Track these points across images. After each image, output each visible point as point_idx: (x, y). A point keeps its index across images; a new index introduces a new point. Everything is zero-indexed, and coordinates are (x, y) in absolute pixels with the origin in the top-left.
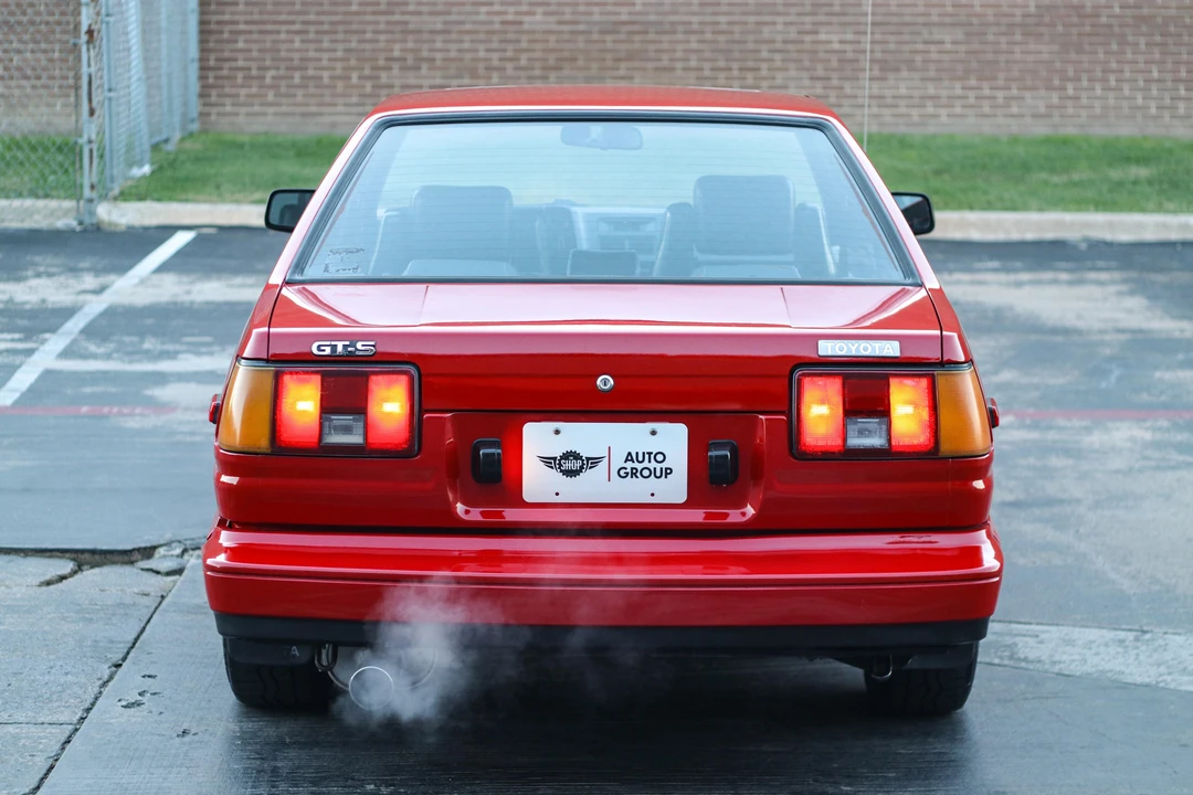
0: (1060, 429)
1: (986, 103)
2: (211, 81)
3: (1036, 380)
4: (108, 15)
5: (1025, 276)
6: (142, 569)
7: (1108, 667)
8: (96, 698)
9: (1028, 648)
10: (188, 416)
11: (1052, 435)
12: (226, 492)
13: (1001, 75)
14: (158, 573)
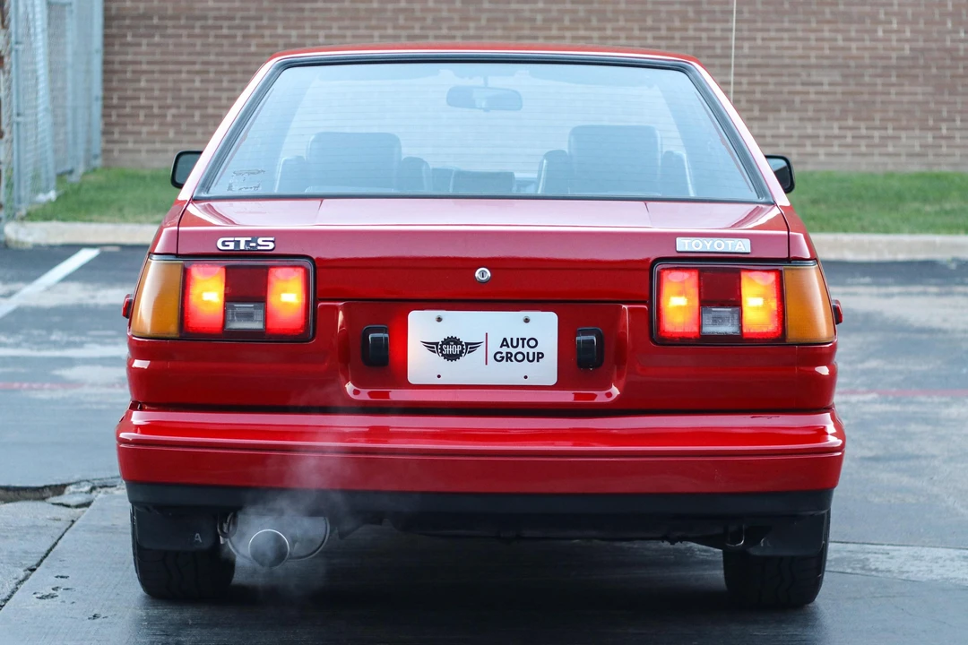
0: (921, 403)
1: (863, 142)
2: (114, 119)
3: (900, 367)
4: (17, 43)
5: (896, 289)
6: (54, 504)
7: (952, 575)
8: (13, 592)
9: (878, 561)
10: (94, 390)
11: (911, 408)
12: (137, 378)
13: (878, 116)
14: (68, 506)
